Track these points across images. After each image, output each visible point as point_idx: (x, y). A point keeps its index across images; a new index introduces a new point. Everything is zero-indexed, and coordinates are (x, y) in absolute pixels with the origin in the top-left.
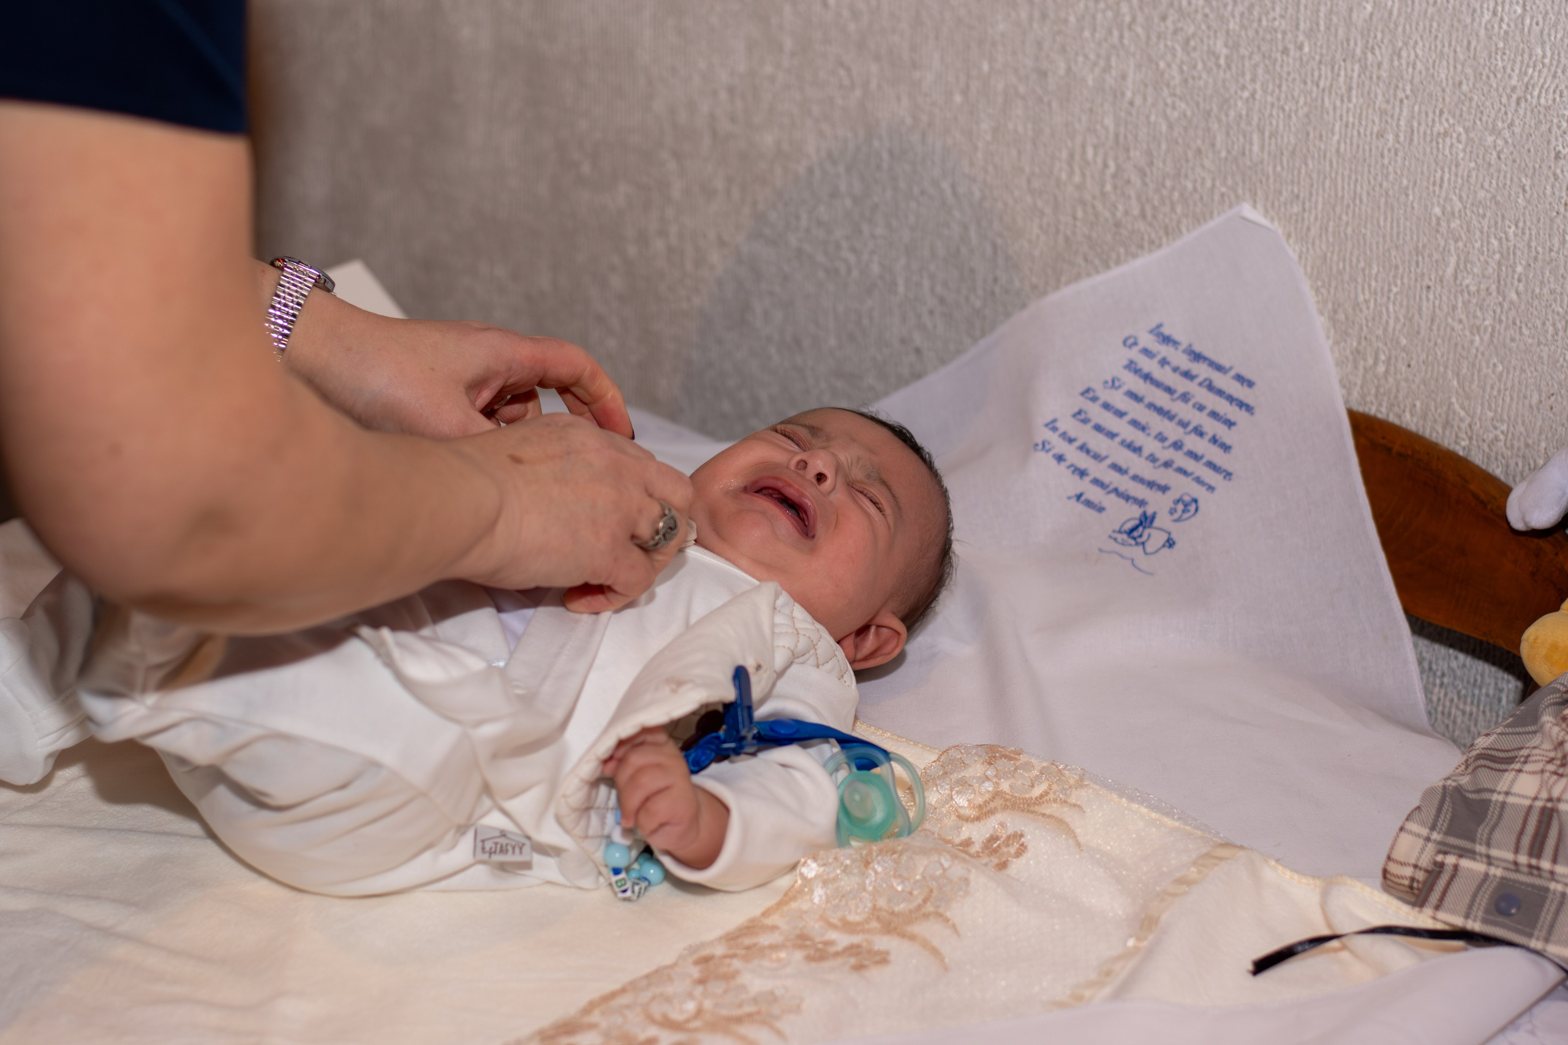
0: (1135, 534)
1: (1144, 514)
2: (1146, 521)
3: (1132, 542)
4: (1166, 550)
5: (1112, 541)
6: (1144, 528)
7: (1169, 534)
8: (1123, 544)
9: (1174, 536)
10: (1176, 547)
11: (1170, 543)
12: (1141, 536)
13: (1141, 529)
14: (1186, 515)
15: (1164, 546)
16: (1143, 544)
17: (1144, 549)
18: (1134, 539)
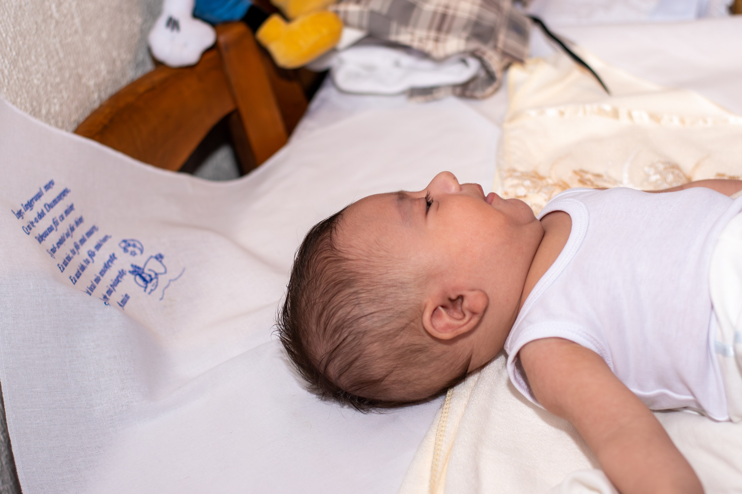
0: (148, 278)
1: (132, 272)
2: (137, 272)
3: (154, 281)
4: (164, 261)
5: (153, 293)
6: (143, 272)
7: (151, 257)
8: (156, 286)
9: (154, 254)
10: (162, 253)
11: (159, 257)
12: (150, 276)
13: (144, 275)
14: (138, 245)
15: (161, 262)
16: (156, 274)
17: (161, 274)
18: (151, 280)
